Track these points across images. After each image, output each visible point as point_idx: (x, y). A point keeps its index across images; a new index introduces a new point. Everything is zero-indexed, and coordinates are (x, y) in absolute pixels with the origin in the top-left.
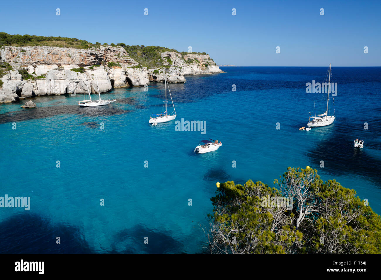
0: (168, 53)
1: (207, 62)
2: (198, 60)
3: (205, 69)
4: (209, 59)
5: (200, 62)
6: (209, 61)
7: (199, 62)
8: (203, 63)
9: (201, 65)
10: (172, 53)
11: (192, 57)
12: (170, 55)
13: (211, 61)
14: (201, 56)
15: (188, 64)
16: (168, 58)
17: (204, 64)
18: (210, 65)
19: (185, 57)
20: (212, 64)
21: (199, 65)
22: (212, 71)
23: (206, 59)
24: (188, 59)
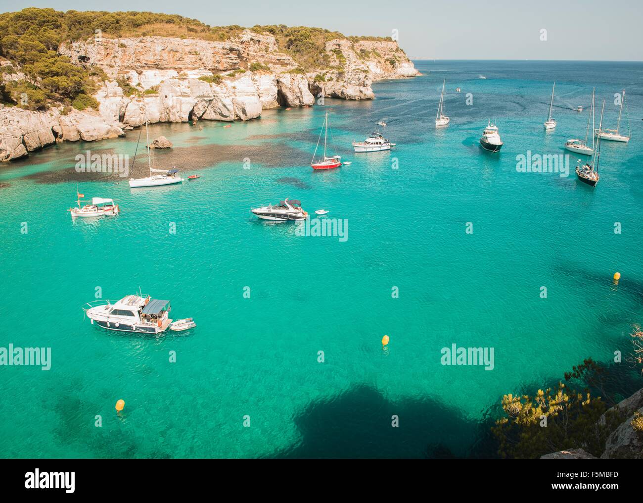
0: (338, 42)
1: (394, 56)
2: (377, 51)
3: (390, 69)
4: (397, 50)
5: (381, 57)
6: (397, 54)
7: (379, 55)
8: (387, 57)
9: (382, 61)
10: (343, 42)
11: (368, 45)
12: (339, 45)
13: (401, 54)
14: (384, 44)
15: (362, 60)
16: (338, 52)
17: (388, 60)
18: (399, 61)
19: (356, 45)
20: (403, 59)
21: (379, 62)
22: (403, 73)
23: (392, 51)
24: (361, 50)
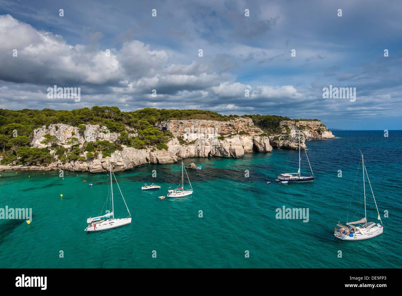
0: (286, 122)
1: (319, 128)
2: (310, 126)
3: (317, 135)
4: (321, 125)
5: (312, 129)
6: (321, 127)
7: (310, 128)
8: (315, 129)
9: (313, 131)
11: (303, 123)
13: (324, 128)
14: (313, 122)
15: (301, 130)
16: (286, 126)
17: (316, 130)
18: (322, 130)
19: (297, 123)
20: (324, 130)
21: (311, 131)
22: (325, 137)
23: (318, 125)
24: (300, 126)
